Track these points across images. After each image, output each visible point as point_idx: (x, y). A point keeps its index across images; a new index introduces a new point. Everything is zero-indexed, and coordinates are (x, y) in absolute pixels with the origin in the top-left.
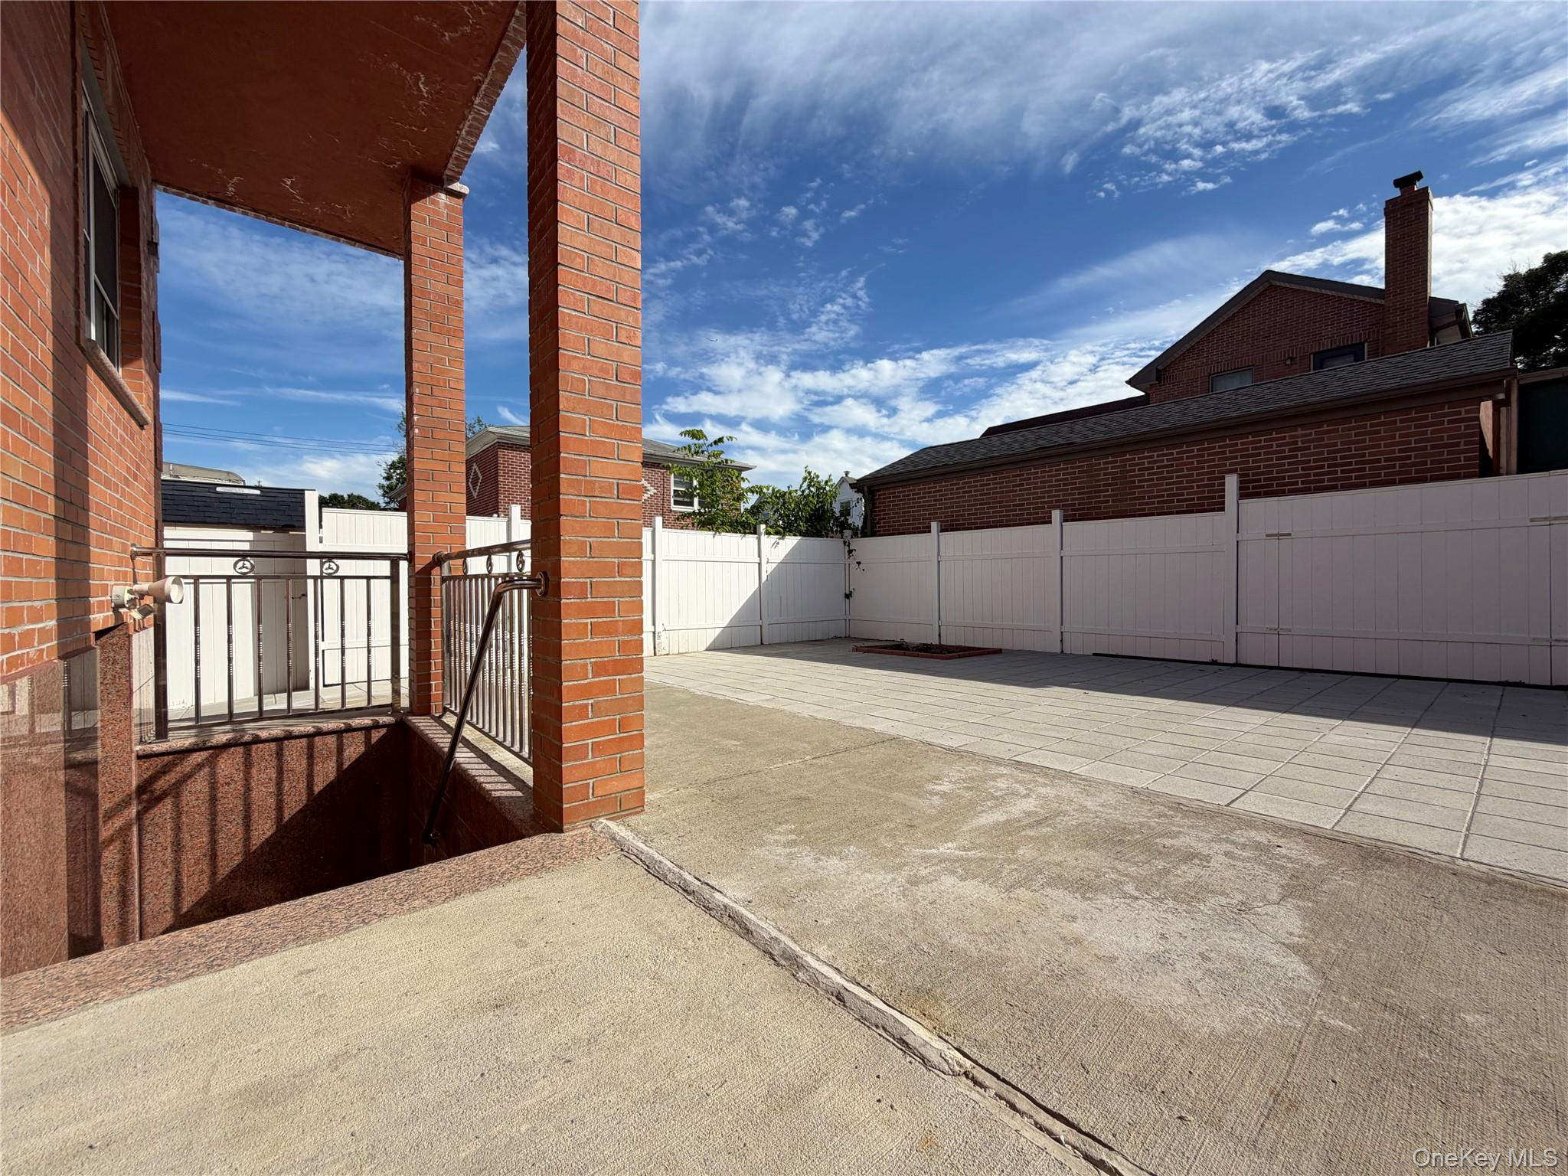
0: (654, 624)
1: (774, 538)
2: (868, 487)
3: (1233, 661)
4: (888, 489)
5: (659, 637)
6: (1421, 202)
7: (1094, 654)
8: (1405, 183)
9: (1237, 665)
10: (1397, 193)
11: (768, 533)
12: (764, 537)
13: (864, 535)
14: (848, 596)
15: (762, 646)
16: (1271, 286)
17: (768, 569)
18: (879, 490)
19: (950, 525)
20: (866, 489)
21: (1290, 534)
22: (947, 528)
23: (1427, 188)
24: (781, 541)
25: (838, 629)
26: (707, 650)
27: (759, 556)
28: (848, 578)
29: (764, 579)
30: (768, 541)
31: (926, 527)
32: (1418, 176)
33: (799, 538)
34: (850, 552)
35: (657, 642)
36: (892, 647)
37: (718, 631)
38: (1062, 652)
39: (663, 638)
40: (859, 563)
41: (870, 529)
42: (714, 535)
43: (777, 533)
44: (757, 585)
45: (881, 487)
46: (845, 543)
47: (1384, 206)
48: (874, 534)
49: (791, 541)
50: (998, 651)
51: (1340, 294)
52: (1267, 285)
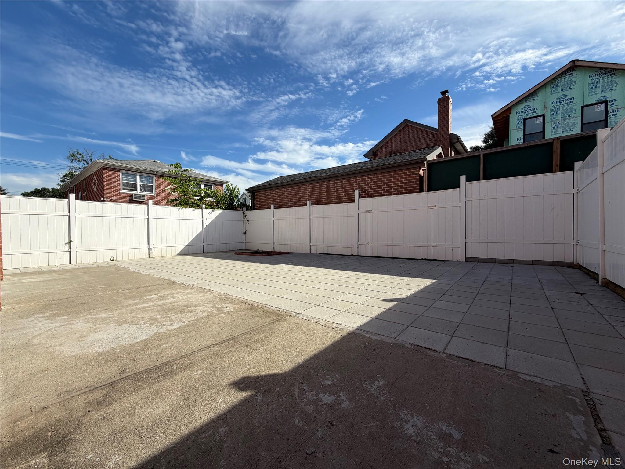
0: (149, 245)
1: (210, 210)
2: (252, 191)
3: (357, 255)
4: (259, 192)
5: (151, 250)
6: (447, 100)
7: (319, 253)
8: (444, 93)
9: (358, 256)
10: (441, 96)
11: (206, 208)
12: (204, 210)
13: (251, 210)
14: (245, 233)
15: (204, 253)
16: (407, 124)
17: (207, 223)
18: (256, 192)
19: (279, 206)
20: (251, 191)
21: (371, 211)
22: (276, 207)
23: (449, 96)
24: (213, 212)
25: (240, 246)
26: (177, 255)
27: (202, 217)
28: (244, 227)
29: (205, 227)
30: (206, 212)
31: (269, 207)
32: (447, 92)
33: (222, 210)
34: (245, 216)
35: (150, 252)
36: (253, 253)
37: (182, 248)
38: (310, 253)
39: (153, 250)
40: (248, 221)
41: (254, 208)
42: (179, 209)
43: (211, 208)
44: (201, 229)
45: (256, 191)
46: (243, 212)
47: (437, 101)
48: (254, 209)
49: (218, 212)
50: (288, 253)
51: (426, 129)
52: (405, 124)
